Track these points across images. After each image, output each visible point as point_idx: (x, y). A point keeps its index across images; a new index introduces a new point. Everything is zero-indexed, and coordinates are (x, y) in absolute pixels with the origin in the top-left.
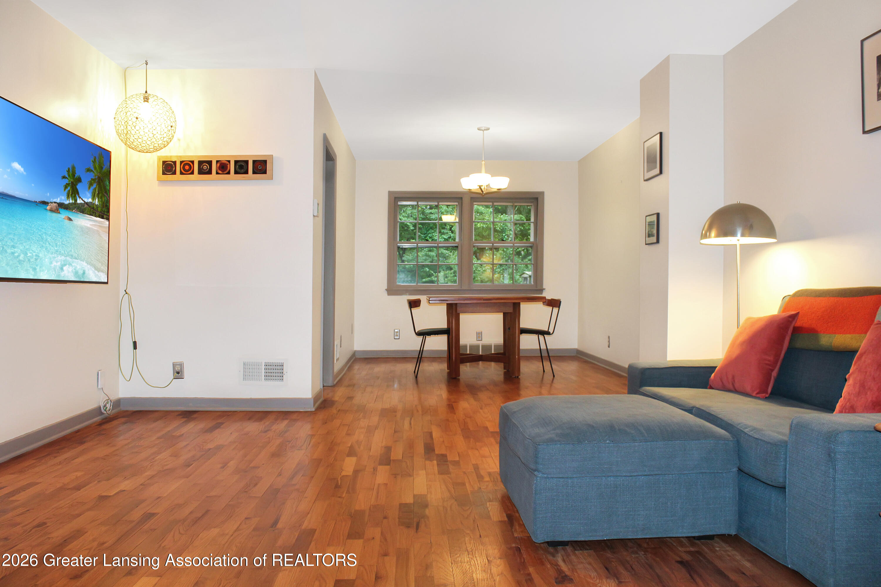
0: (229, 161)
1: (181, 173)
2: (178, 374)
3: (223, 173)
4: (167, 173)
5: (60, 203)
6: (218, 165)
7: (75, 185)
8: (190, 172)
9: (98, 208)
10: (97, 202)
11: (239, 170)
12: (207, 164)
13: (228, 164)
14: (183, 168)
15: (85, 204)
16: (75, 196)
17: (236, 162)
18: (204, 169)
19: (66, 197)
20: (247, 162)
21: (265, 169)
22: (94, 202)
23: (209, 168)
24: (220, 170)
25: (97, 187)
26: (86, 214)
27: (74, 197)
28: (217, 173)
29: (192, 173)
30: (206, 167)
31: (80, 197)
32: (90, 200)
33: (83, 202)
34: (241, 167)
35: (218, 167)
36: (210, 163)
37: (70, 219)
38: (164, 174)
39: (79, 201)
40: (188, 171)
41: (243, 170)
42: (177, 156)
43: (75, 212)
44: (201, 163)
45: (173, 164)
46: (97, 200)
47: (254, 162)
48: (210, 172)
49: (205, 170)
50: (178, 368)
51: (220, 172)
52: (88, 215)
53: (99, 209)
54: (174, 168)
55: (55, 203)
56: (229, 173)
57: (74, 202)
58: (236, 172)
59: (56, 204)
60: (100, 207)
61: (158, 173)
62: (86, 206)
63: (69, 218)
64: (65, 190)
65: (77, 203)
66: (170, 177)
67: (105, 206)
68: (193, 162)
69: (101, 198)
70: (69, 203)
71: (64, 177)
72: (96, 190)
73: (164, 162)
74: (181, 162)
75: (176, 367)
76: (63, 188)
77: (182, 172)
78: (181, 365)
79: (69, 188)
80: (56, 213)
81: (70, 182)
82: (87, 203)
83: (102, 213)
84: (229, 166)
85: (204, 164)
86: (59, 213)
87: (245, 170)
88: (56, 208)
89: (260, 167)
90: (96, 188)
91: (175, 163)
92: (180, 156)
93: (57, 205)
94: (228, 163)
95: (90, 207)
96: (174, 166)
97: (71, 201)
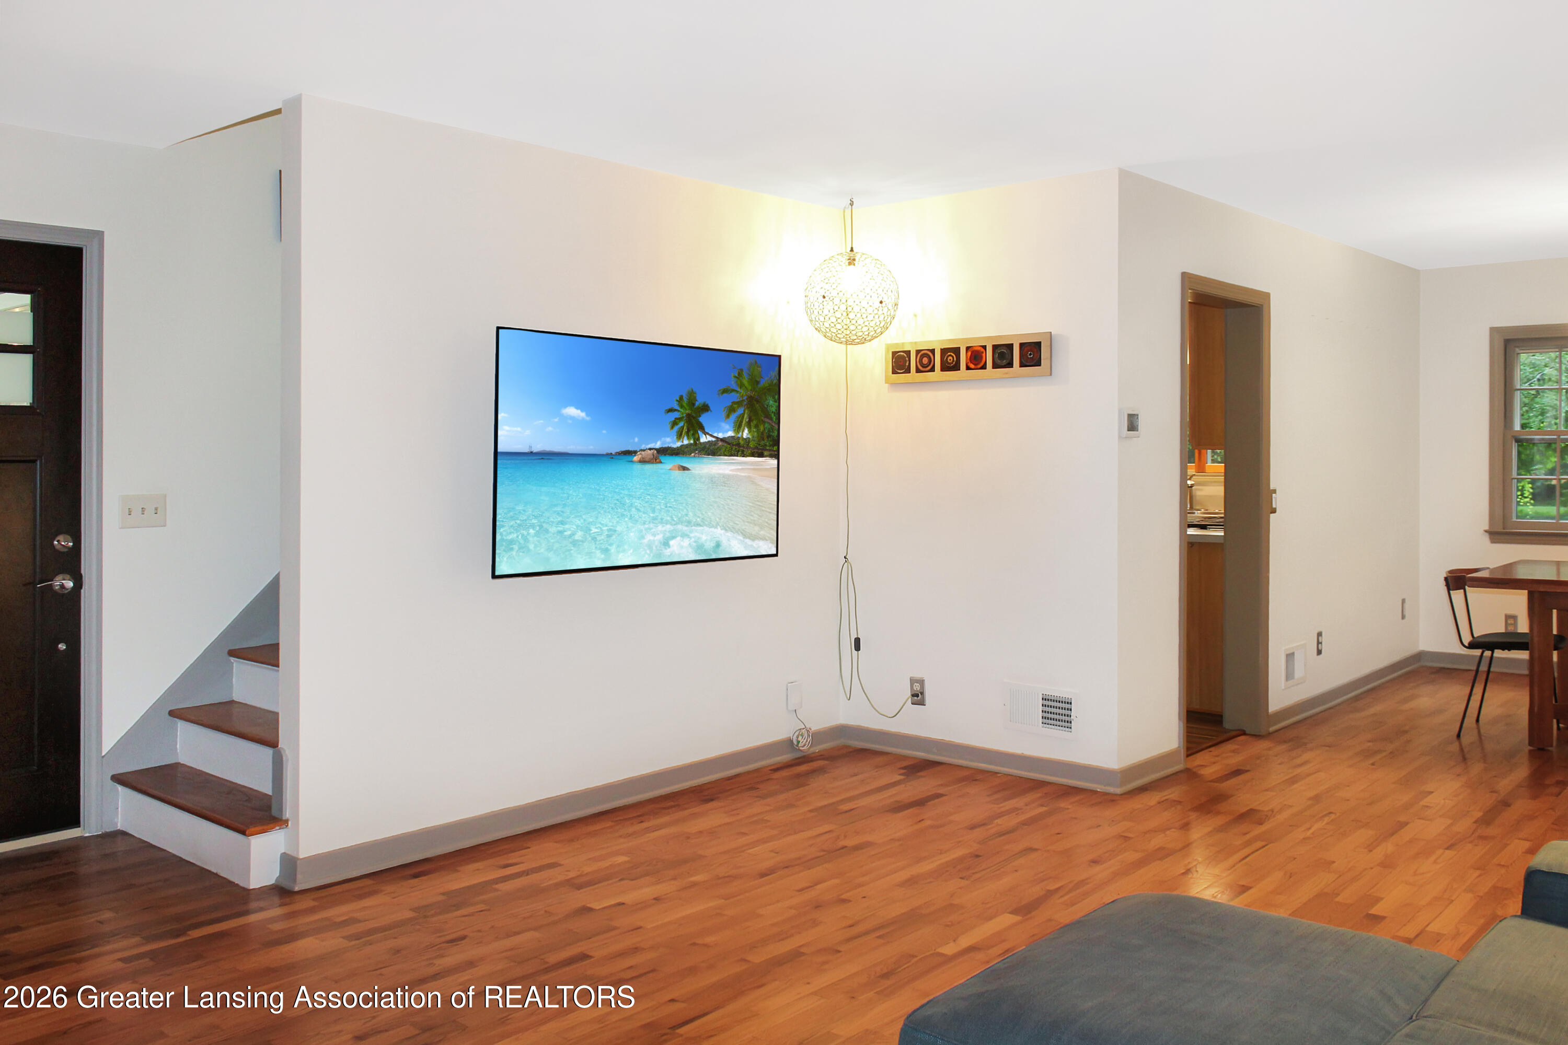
0: (985, 347)
1: (918, 371)
2: (918, 697)
3: (976, 367)
4: (899, 371)
5: (660, 448)
6: (969, 354)
7: (694, 418)
8: (929, 368)
9: (749, 442)
10: (746, 434)
11: (998, 362)
12: (953, 353)
13: (982, 352)
14: (919, 362)
15: (718, 441)
16: (695, 432)
17: (995, 347)
18: (949, 362)
19: (675, 437)
20: (1010, 347)
21: (1039, 357)
22: (740, 435)
23: (955, 359)
24: (971, 363)
25: (746, 411)
26: (720, 456)
27: (693, 434)
28: (968, 368)
29: (933, 370)
30: (951, 358)
31: (706, 433)
32: (730, 434)
33: (714, 439)
34: (1002, 356)
35: (969, 357)
36: (957, 351)
37: (684, 469)
38: (894, 372)
39: (704, 439)
40: (927, 367)
41: (1005, 361)
42: (911, 343)
43: (694, 456)
44: (944, 351)
45: (905, 355)
46: (746, 431)
47: (1022, 345)
48: (956, 367)
49: (950, 364)
50: (917, 687)
51: (972, 366)
52: (726, 456)
53: (752, 445)
54: (908, 362)
55: (650, 449)
56: (984, 367)
57: (692, 442)
58: (995, 366)
59: (652, 451)
60: (754, 441)
61: (886, 371)
62: (720, 443)
63: (682, 466)
64: (672, 428)
65: (701, 443)
66: (903, 377)
67: (765, 437)
68: (933, 351)
69: (757, 426)
70: (682, 446)
71: (671, 410)
72: (743, 417)
73: (894, 353)
74: (918, 352)
75: (914, 686)
76: (669, 426)
77: (919, 369)
78: (922, 682)
79: (681, 424)
80: (653, 463)
81: (684, 415)
82: (723, 440)
83: (759, 449)
84: (984, 355)
85: (949, 354)
86: (661, 462)
87: (1008, 361)
88: (652, 457)
89: (1030, 354)
90: (743, 414)
91: (908, 353)
92: (916, 343)
93: (655, 452)
94: (983, 350)
95: (729, 444)
96: (907, 359)
97: (686, 442)
